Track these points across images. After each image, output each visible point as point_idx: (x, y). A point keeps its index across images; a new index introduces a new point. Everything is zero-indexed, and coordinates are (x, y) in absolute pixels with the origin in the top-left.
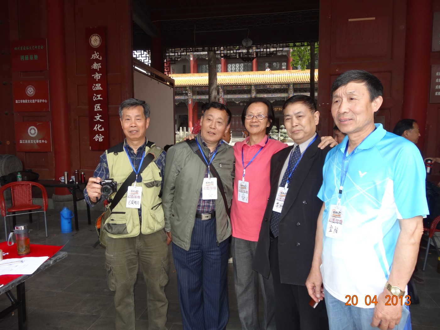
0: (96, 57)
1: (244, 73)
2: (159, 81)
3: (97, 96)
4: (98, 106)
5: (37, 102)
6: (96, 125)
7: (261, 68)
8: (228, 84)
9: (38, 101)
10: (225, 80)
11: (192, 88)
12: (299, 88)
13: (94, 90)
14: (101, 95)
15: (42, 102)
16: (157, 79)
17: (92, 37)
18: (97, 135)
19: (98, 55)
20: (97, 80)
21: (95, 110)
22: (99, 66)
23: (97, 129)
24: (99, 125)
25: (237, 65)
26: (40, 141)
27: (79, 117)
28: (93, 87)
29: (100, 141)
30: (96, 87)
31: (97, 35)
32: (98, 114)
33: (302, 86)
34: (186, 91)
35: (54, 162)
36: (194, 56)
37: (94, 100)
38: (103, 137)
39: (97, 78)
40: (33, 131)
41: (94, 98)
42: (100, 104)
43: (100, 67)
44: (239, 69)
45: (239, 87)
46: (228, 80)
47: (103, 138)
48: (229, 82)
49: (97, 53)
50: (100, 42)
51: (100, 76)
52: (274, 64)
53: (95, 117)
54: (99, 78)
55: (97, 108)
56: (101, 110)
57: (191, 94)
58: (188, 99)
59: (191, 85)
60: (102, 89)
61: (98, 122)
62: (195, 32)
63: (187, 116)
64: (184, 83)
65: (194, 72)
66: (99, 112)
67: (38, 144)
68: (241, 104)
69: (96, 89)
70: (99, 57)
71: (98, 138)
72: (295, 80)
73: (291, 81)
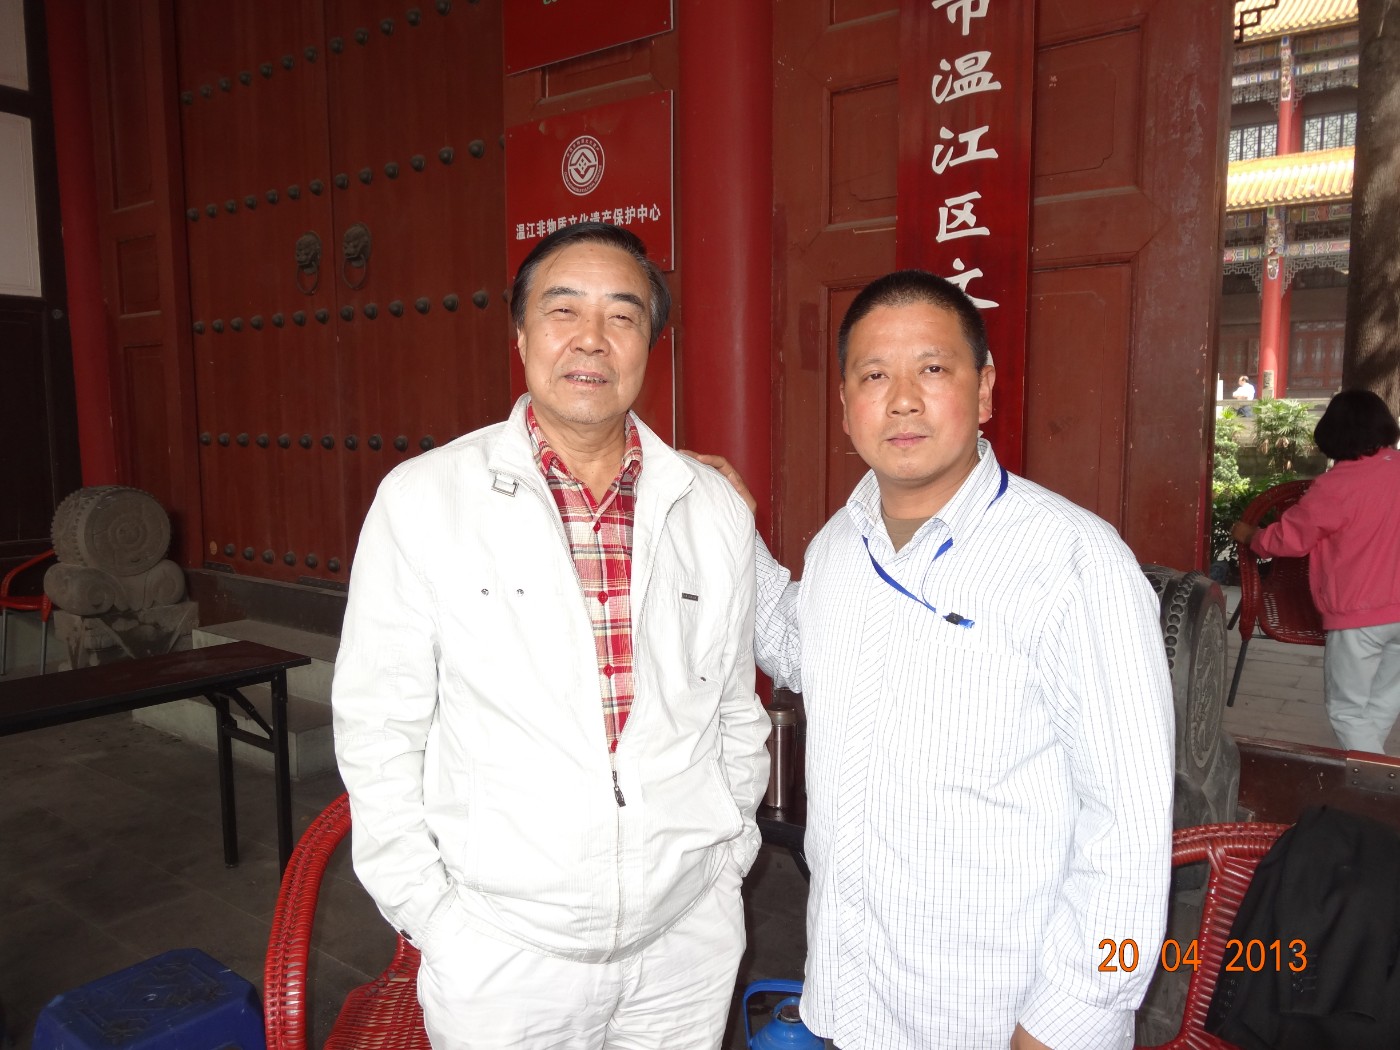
3: (962, 138)
4: (960, 207)
13: (939, 100)
15: (635, 220)
20: (966, 31)
21: (942, 236)
27: (830, 290)
28: (937, 79)
30: (957, 76)
32: (958, 264)
37: (939, 170)
39: (967, 15)
41: (940, 160)
42: (976, 195)
54: (981, 11)
55: (954, 225)
56: (984, 231)
66: (970, 249)
69: (952, 91)
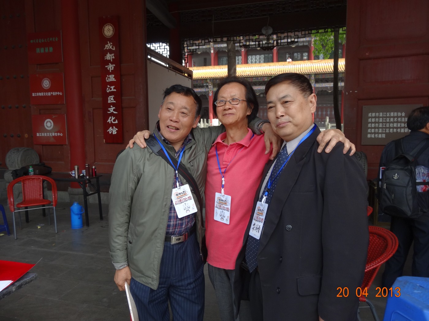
0: (109, 47)
1: (265, 64)
2: (177, 73)
3: (111, 87)
4: (111, 98)
5: (52, 95)
6: (110, 117)
7: (281, 59)
8: (249, 75)
9: (54, 94)
10: (245, 72)
11: (213, 81)
12: (321, 79)
13: (107, 81)
14: (114, 86)
15: (57, 95)
16: (175, 71)
17: (105, 27)
18: (111, 127)
19: (111, 45)
20: (110, 71)
21: (109, 102)
22: (112, 57)
23: (111, 121)
24: (112, 117)
25: (258, 57)
26: (56, 134)
27: (93, 109)
28: (107, 78)
29: (113, 134)
30: (110, 78)
31: (110, 25)
32: (111, 106)
33: (324, 77)
34: (206, 83)
35: (69, 155)
36: (214, 49)
37: (108, 92)
38: (117, 129)
39: (111, 69)
40: (49, 124)
41: (108, 90)
42: (113, 96)
43: (114, 57)
44: (259, 60)
45: (259, 78)
46: (248, 72)
47: (116, 131)
48: (249, 73)
49: (110, 43)
50: (113, 31)
51: (113, 67)
52: (295, 54)
53: (109, 109)
54: (113, 69)
55: (111, 100)
56: (115, 102)
57: (212, 87)
58: (208, 91)
59: (211, 77)
60: (115, 80)
61: (112, 114)
62: (213, 22)
63: (208, 108)
64: (204, 76)
65: (214, 65)
66: (113, 104)
67: (54, 137)
68: (262, 96)
69: (109, 80)
70: (113, 47)
71: (112, 130)
72: (317, 70)
73: (312, 71)
